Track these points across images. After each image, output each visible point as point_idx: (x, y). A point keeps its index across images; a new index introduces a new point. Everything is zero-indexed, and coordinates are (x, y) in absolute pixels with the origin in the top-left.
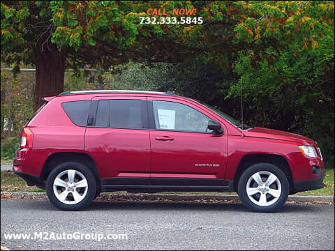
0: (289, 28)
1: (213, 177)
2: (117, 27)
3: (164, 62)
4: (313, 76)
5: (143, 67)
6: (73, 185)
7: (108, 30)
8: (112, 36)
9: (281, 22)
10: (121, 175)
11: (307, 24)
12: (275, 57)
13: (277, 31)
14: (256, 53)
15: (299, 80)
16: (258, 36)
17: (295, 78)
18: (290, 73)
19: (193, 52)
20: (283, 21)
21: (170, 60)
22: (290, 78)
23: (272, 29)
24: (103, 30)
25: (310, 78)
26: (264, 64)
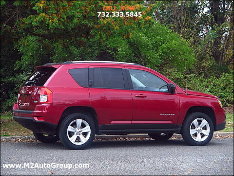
1: (170, 122)
6: (80, 130)
10: (112, 122)
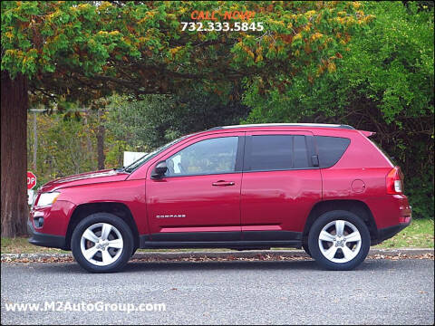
0: (296, 47)
2: (82, 49)
3: (155, 93)
4: (336, 107)
5: (130, 100)
7: (70, 52)
8: (75, 60)
9: (287, 41)
11: (319, 42)
12: (288, 84)
13: (282, 51)
14: (264, 79)
15: (320, 112)
16: (259, 58)
17: (314, 110)
18: (308, 103)
19: (188, 80)
20: (289, 39)
21: (161, 91)
22: (308, 110)
23: (276, 49)
24: (63, 53)
25: (333, 109)
26: (275, 93)
